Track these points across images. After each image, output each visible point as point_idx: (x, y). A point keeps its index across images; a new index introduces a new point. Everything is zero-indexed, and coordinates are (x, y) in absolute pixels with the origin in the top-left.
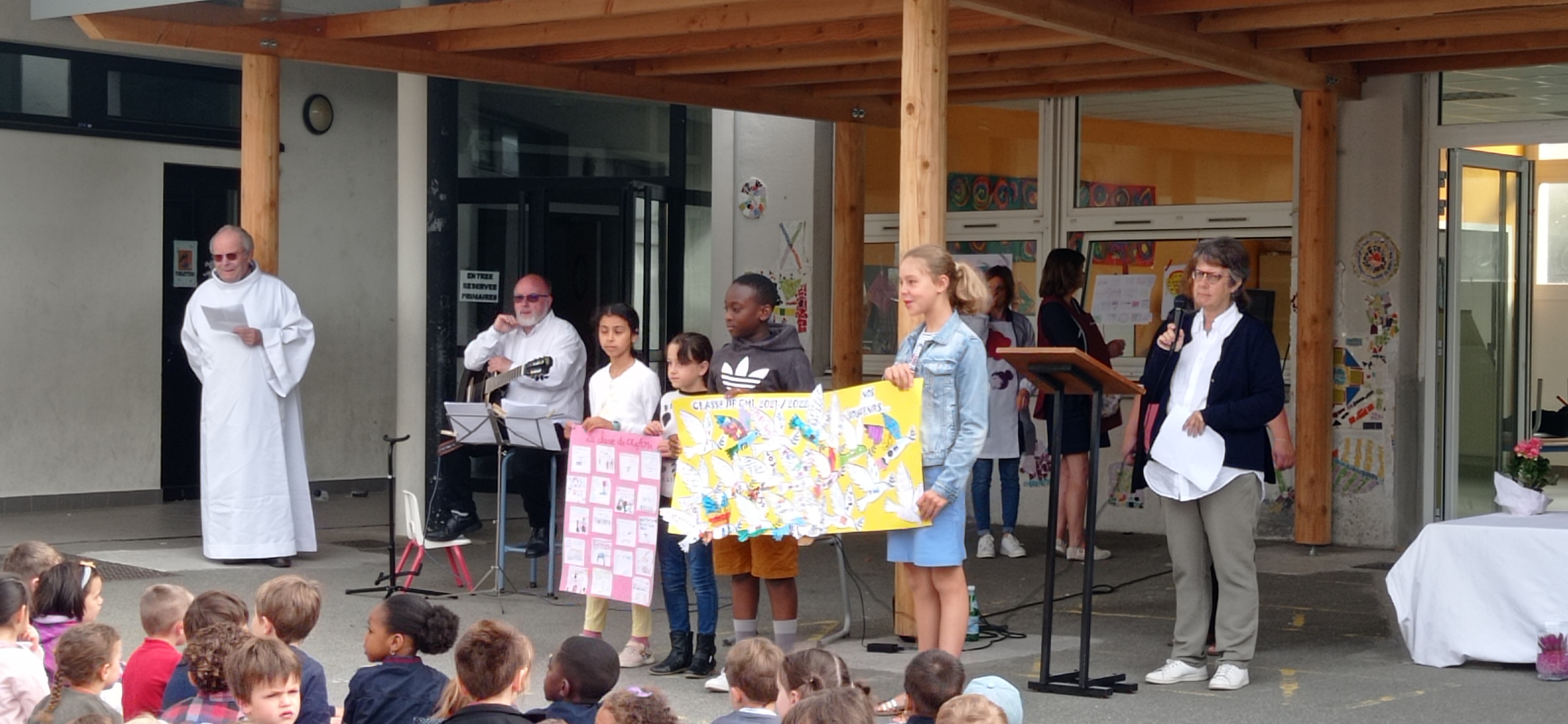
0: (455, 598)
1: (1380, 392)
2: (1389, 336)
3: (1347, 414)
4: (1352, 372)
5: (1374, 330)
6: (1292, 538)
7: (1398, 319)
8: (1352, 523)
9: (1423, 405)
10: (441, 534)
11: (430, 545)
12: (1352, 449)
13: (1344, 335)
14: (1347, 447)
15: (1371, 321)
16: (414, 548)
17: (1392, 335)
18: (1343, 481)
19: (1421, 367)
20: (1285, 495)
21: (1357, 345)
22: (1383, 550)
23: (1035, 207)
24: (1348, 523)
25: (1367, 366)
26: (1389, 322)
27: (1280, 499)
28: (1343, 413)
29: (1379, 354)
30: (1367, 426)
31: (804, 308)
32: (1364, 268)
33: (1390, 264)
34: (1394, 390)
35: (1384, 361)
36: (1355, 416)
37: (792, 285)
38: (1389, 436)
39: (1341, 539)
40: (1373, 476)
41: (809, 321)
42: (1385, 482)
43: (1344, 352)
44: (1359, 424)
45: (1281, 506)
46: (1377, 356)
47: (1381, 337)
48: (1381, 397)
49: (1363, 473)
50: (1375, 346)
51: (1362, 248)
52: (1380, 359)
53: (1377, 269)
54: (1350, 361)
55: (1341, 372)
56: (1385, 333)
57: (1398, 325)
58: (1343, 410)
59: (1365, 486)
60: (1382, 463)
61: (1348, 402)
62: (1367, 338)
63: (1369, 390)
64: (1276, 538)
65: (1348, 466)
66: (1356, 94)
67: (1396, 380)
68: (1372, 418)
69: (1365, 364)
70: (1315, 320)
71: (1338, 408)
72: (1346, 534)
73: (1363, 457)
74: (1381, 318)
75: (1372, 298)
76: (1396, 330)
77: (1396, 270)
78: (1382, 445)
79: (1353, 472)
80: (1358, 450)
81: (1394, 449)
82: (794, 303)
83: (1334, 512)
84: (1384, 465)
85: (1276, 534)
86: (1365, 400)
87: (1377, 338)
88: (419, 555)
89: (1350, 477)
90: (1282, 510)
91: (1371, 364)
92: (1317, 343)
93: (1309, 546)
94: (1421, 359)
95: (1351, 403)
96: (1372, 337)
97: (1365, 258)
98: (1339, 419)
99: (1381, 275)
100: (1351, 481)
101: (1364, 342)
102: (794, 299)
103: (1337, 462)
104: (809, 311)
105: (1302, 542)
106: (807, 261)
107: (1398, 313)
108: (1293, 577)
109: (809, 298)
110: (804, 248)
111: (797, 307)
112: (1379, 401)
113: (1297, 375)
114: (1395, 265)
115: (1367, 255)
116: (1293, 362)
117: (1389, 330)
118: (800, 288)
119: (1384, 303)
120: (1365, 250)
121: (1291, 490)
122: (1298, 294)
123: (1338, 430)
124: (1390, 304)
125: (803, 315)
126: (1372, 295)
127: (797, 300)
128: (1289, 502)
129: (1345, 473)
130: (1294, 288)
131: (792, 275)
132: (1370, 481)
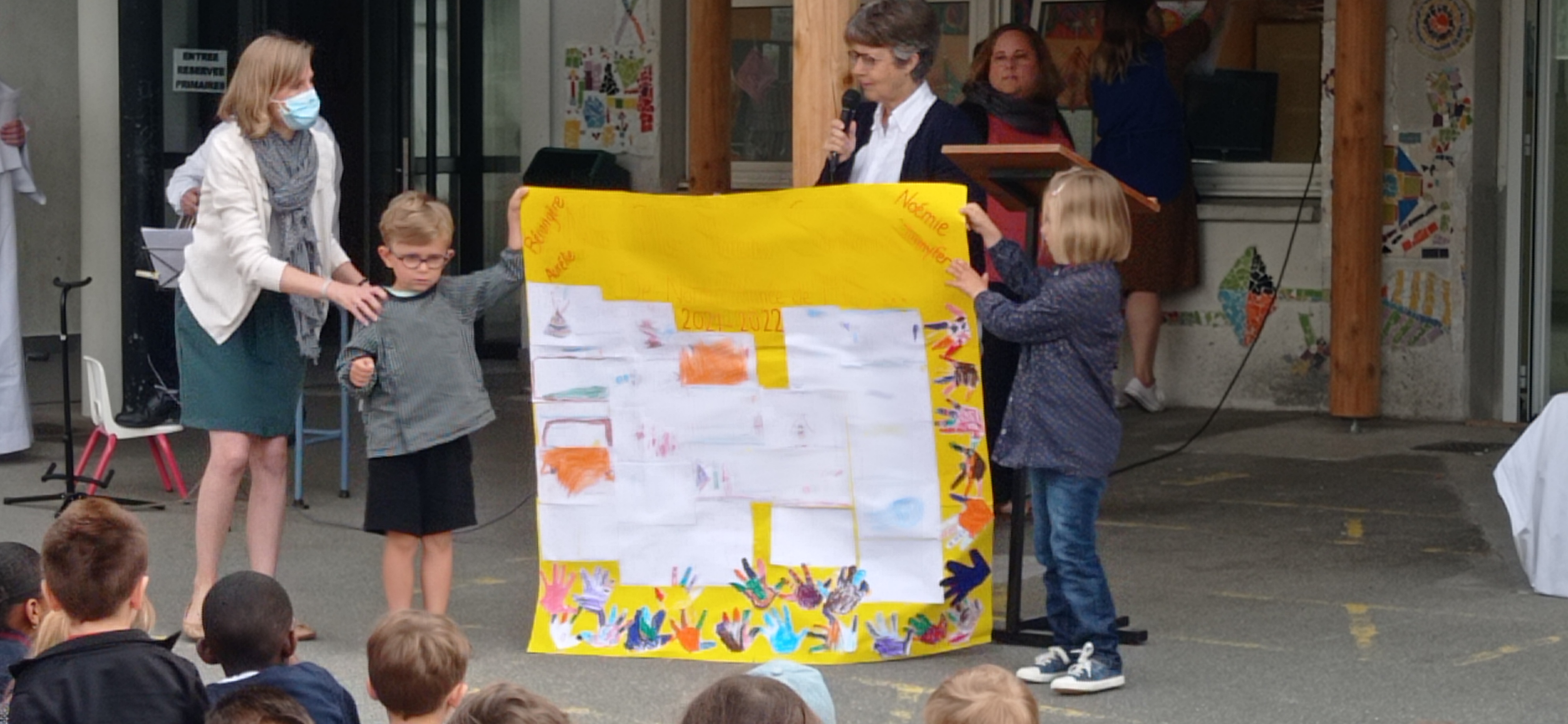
0: (161, 508)
1: (1445, 206)
2: (1458, 130)
3: (1400, 237)
4: (1406, 179)
5: (1438, 121)
6: (1323, 408)
7: (1471, 105)
8: (1406, 387)
9: (1504, 223)
10: (138, 417)
11: (124, 433)
12: (1407, 285)
13: (1396, 128)
14: (1400, 283)
15: (1434, 108)
16: (102, 438)
17: (1463, 127)
18: (1394, 330)
19: (1501, 169)
20: (1314, 349)
21: (1414, 142)
22: (1449, 423)
24: (1401, 387)
25: (1428, 172)
26: (1459, 110)
27: (1306, 355)
28: (1394, 237)
29: (1445, 153)
30: (1428, 253)
31: (648, 98)
32: (1424, 34)
33: (1461, 29)
34: (1465, 204)
35: (1452, 164)
36: (1412, 240)
37: (631, 66)
38: (1458, 268)
39: (1390, 409)
40: (1436, 323)
41: (656, 115)
42: (1453, 331)
43: (1396, 152)
44: (1417, 251)
45: (1307, 364)
46: (1442, 157)
47: (1448, 131)
48: (1447, 213)
49: (1423, 319)
50: (1439, 143)
51: (1422, 8)
52: (1445, 161)
53: (1443, 37)
54: (1404, 164)
55: (1391, 180)
56: (1452, 125)
57: (1472, 114)
58: (1394, 232)
59: (1425, 336)
60: (1447, 304)
61: (1401, 222)
62: (1429, 133)
63: (1430, 204)
64: (1300, 408)
65: (1401, 309)
67: (1468, 190)
68: (1435, 242)
69: (1425, 168)
70: (1359, 108)
71: (1387, 229)
72: (1398, 401)
73: (1422, 295)
74: (1448, 104)
75: (1435, 77)
76: (1469, 120)
77: (1468, 39)
78: (1448, 279)
79: (1407, 318)
80: (1415, 287)
81: (1466, 286)
82: (634, 92)
83: (1383, 372)
84: (1451, 308)
85: (1300, 403)
86: (1425, 219)
87: (1442, 132)
88: (109, 448)
89: (1404, 324)
90: (1310, 369)
91: (1433, 168)
92: (1362, 140)
93: (1346, 421)
94: (1501, 161)
95: (1406, 222)
96: (1436, 131)
97: (1426, 22)
98: (1389, 244)
99: (1448, 45)
100: (1405, 330)
101: (1425, 138)
102: (635, 86)
103: (1385, 302)
104: (656, 102)
105: (1339, 414)
106: (653, 34)
107: (1471, 97)
108: (1331, 464)
109: (655, 85)
110: (648, 15)
111: (640, 97)
112: (1445, 219)
113: (1334, 184)
114: (1468, 30)
115: (1428, 16)
116: (1326, 166)
117: (1458, 120)
118: (643, 71)
119: (1451, 83)
120: (1426, 9)
121: (1322, 342)
122: (1333, 72)
123: (1389, 259)
124: (1460, 85)
125: (648, 107)
126: (1435, 73)
127: (640, 86)
128: (1319, 359)
129: (1397, 319)
130: (1328, 63)
131: (631, 52)
132: (1431, 330)
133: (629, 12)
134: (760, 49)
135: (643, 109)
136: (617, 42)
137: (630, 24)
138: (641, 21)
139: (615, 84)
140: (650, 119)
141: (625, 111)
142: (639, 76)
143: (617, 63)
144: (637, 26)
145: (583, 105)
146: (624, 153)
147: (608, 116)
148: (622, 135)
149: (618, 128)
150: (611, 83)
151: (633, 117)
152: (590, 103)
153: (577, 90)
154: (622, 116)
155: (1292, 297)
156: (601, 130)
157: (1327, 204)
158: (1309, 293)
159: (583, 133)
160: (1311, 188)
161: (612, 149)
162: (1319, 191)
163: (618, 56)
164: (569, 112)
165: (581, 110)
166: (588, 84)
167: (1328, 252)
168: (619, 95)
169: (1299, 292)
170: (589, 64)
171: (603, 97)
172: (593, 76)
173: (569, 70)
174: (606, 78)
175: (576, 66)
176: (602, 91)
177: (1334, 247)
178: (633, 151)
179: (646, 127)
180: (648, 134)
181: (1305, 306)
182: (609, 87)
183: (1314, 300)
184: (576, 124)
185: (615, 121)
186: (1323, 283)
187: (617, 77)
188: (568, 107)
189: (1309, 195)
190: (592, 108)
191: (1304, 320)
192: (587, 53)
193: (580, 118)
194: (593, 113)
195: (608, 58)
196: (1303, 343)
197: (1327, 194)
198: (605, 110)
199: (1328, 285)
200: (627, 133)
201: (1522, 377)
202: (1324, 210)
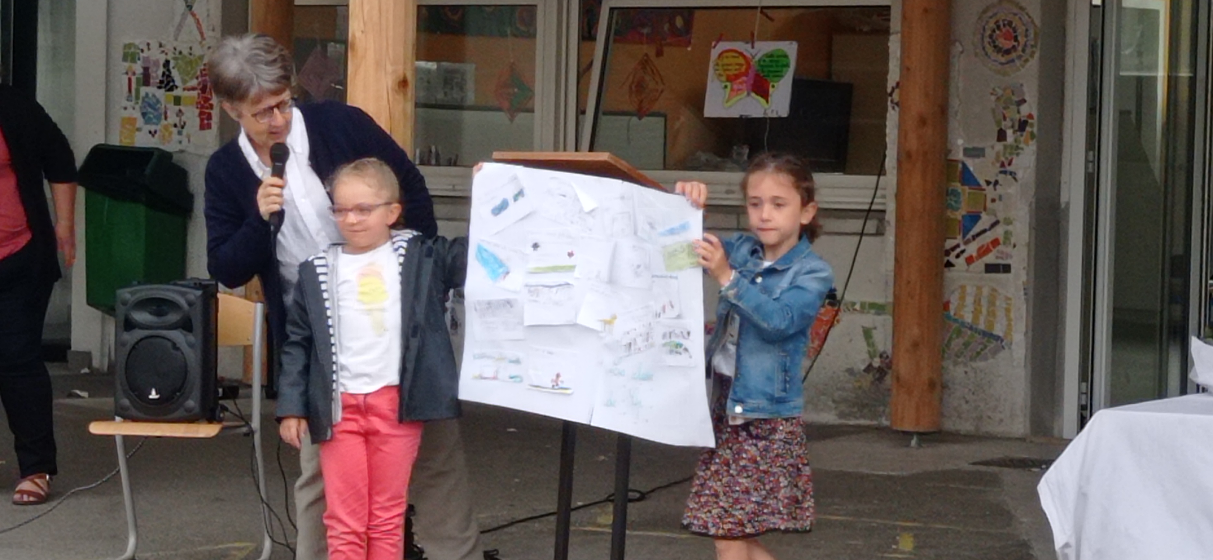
1: (1008, 222)
2: (1021, 145)
3: (963, 252)
4: (969, 193)
5: (1001, 136)
6: (885, 422)
7: (1035, 121)
8: (967, 402)
9: (1066, 240)
12: (969, 300)
13: (960, 142)
14: (962, 298)
15: (998, 123)
17: (1027, 143)
18: (957, 344)
19: (1063, 187)
20: (877, 363)
21: (978, 156)
22: (1009, 439)
24: (963, 402)
25: (991, 186)
26: (1022, 125)
27: (869, 368)
28: (958, 250)
29: (1009, 168)
30: (991, 268)
32: (990, 49)
33: (1025, 45)
34: (1028, 220)
35: (1015, 179)
36: (974, 254)
37: (190, 62)
38: (1020, 283)
39: (952, 424)
40: (998, 338)
41: (216, 113)
42: (1014, 347)
43: (960, 166)
44: (979, 265)
45: (870, 377)
46: (1005, 172)
47: (1011, 146)
48: (1010, 228)
49: (985, 334)
50: (1003, 159)
51: (987, 22)
52: (1009, 177)
53: (1007, 52)
54: (967, 178)
55: (955, 193)
56: (1016, 141)
57: (1035, 130)
58: (958, 246)
59: (986, 351)
60: (1009, 320)
61: (964, 237)
62: (993, 147)
63: (994, 220)
64: (863, 422)
65: (963, 324)
67: (1030, 205)
68: (997, 257)
69: (988, 183)
70: (923, 121)
71: (950, 244)
72: (959, 417)
73: (984, 310)
74: (1012, 120)
75: (1000, 92)
76: (1032, 136)
77: (1032, 55)
78: (1010, 295)
79: (969, 332)
80: (977, 302)
81: (1027, 301)
82: (193, 89)
83: (944, 387)
84: (1013, 323)
85: (863, 417)
86: (988, 233)
87: (1005, 147)
89: (966, 338)
90: (872, 383)
91: (996, 183)
92: (925, 153)
93: (907, 435)
94: (1064, 178)
95: (969, 236)
96: (999, 146)
97: (991, 36)
98: (952, 258)
99: (1013, 61)
100: (966, 345)
101: (988, 151)
102: (194, 83)
103: (949, 317)
105: (900, 429)
106: (213, 30)
107: (1035, 113)
108: (890, 478)
110: (208, 10)
111: (199, 94)
112: (1007, 234)
113: (899, 196)
114: (1032, 46)
115: (994, 31)
116: (890, 179)
117: (1022, 135)
118: (202, 67)
119: (1015, 98)
120: (992, 25)
121: (885, 356)
122: (898, 84)
123: (950, 274)
124: (1024, 101)
125: (207, 105)
126: (999, 87)
127: (199, 84)
128: (881, 372)
129: (959, 333)
130: (893, 76)
131: (191, 48)
132: (993, 345)
133: (190, 7)
134: (325, 48)
135: (202, 107)
136: (176, 39)
137: (190, 19)
138: (202, 16)
139: (173, 81)
140: (209, 117)
141: (182, 108)
142: (199, 73)
143: (175, 59)
144: (198, 22)
145: (140, 101)
146: (182, 151)
147: (166, 113)
148: (180, 133)
149: (175, 126)
150: (169, 79)
151: (192, 115)
152: (146, 100)
153: (134, 86)
154: (180, 113)
155: (855, 310)
156: (158, 128)
157: (891, 216)
158: (872, 306)
159: (139, 130)
160: (876, 200)
161: (170, 147)
162: (884, 204)
163: (177, 53)
164: (125, 108)
165: (137, 107)
166: (146, 80)
167: (890, 264)
168: (176, 92)
169: (863, 305)
170: (146, 60)
171: (161, 94)
172: (150, 71)
173: (127, 65)
174: (164, 74)
175: (133, 61)
176: (160, 88)
177: (897, 260)
178: (191, 149)
179: (205, 126)
180: (207, 132)
181: (868, 319)
182: (167, 83)
183: (878, 314)
184: (132, 121)
185: (172, 118)
186: (886, 297)
187: (175, 73)
188: (125, 103)
189: (874, 207)
190: (150, 106)
191: (867, 333)
192: (146, 49)
193: (137, 114)
194: (150, 110)
195: (166, 54)
196: (866, 356)
197: (891, 208)
198: (163, 106)
199: (891, 299)
200: (185, 131)
201: (1083, 393)
202: (888, 222)
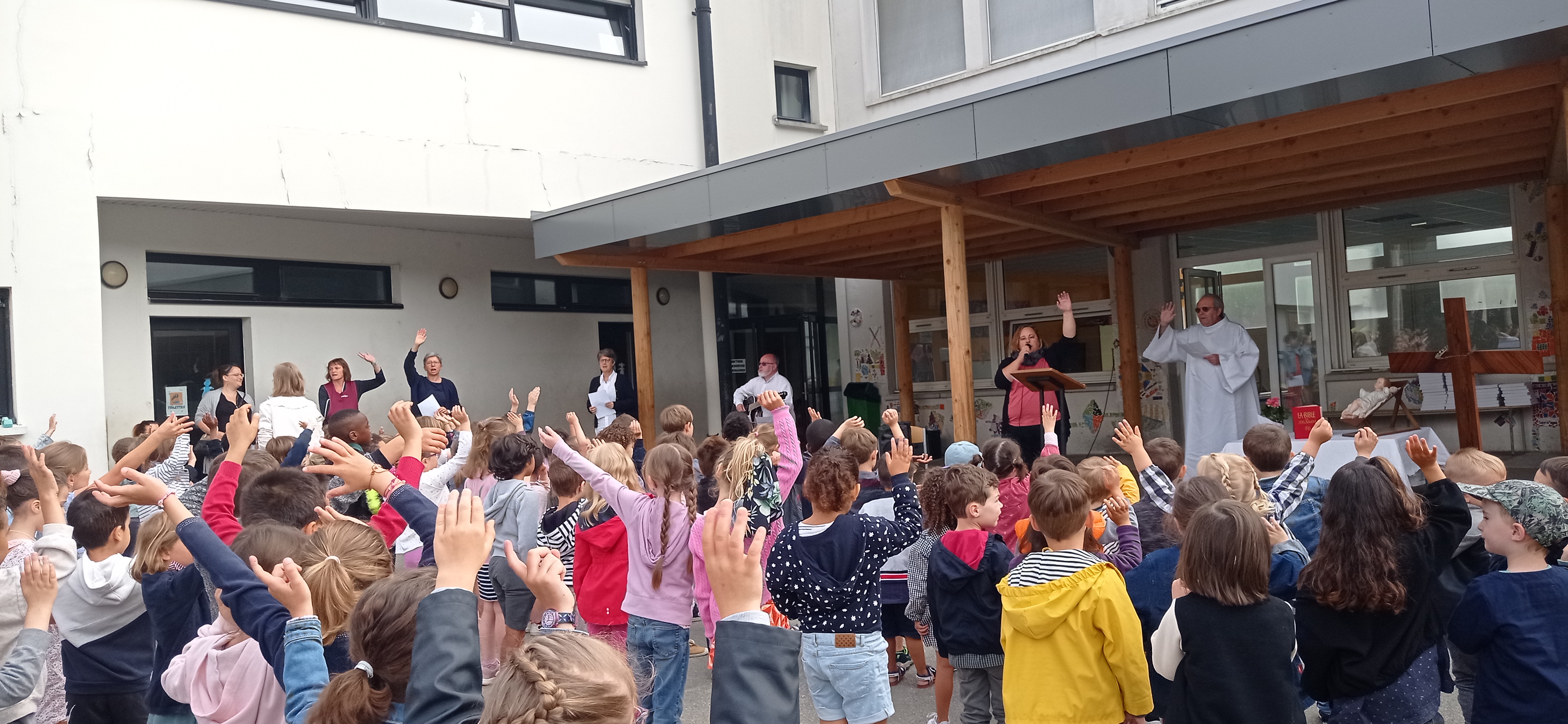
1: (1160, 382)
3: (1145, 393)
4: (1145, 374)
12: (1149, 410)
14: (1146, 409)
23: (986, 311)
25: (1153, 371)
28: (1143, 393)
30: (1155, 398)
31: (883, 364)
32: (1147, 326)
34: (1166, 381)
36: (1149, 394)
37: (876, 354)
38: (1166, 402)
41: (886, 370)
44: (1151, 398)
48: (1161, 384)
49: (1155, 420)
54: (1144, 369)
55: (1140, 374)
59: (1156, 426)
60: (1163, 415)
61: (1145, 388)
65: (1147, 418)
66: (1138, 247)
70: (1129, 351)
71: (1141, 391)
73: (1154, 412)
78: (1162, 406)
79: (1150, 420)
80: (1151, 409)
81: (1169, 408)
82: (878, 363)
84: (1165, 416)
86: (1153, 387)
95: (1147, 388)
97: (1148, 322)
98: (1141, 395)
100: (1149, 424)
102: (878, 361)
104: (885, 366)
106: (883, 343)
109: (885, 360)
110: (881, 340)
111: (881, 364)
112: (1160, 386)
113: (1120, 377)
116: (1117, 372)
118: (880, 355)
122: (1117, 340)
123: (1142, 401)
125: (883, 368)
127: (880, 361)
129: (1146, 421)
131: (875, 349)
132: (1159, 424)
133: (875, 337)
134: (918, 346)
135: (881, 368)
136: (871, 347)
137: (873, 339)
138: (878, 338)
140: (884, 371)
142: (879, 357)
143: (871, 353)
144: (878, 341)
145: (861, 368)
146: (876, 383)
147: (870, 371)
148: (875, 377)
149: (873, 376)
150: (870, 360)
151: (878, 371)
152: (863, 368)
153: (859, 363)
154: (874, 370)
155: (1109, 416)
156: (868, 376)
157: (1118, 384)
158: (1114, 414)
159: (862, 377)
160: (1112, 379)
162: (1115, 380)
163: (872, 351)
164: (858, 370)
165: (861, 371)
166: (862, 361)
167: (1121, 400)
168: (873, 365)
169: (1111, 414)
170: (862, 355)
171: (868, 365)
172: (863, 358)
173: (856, 358)
174: (868, 359)
175: (858, 355)
176: (867, 363)
177: (1123, 398)
178: (879, 382)
179: (883, 374)
180: (884, 376)
182: (869, 362)
184: (860, 374)
185: (872, 373)
186: (1120, 411)
187: (872, 358)
189: (1112, 382)
192: (862, 351)
194: (864, 370)
195: (868, 352)
197: (1118, 381)
198: (868, 369)
202: (1118, 386)
